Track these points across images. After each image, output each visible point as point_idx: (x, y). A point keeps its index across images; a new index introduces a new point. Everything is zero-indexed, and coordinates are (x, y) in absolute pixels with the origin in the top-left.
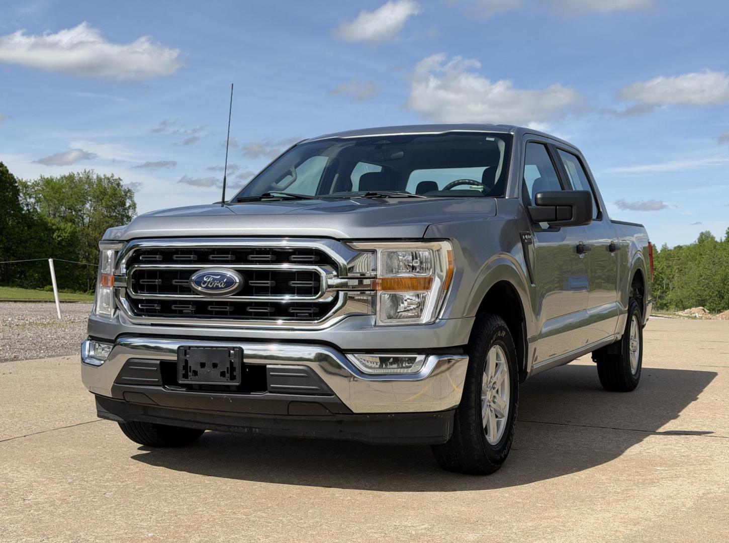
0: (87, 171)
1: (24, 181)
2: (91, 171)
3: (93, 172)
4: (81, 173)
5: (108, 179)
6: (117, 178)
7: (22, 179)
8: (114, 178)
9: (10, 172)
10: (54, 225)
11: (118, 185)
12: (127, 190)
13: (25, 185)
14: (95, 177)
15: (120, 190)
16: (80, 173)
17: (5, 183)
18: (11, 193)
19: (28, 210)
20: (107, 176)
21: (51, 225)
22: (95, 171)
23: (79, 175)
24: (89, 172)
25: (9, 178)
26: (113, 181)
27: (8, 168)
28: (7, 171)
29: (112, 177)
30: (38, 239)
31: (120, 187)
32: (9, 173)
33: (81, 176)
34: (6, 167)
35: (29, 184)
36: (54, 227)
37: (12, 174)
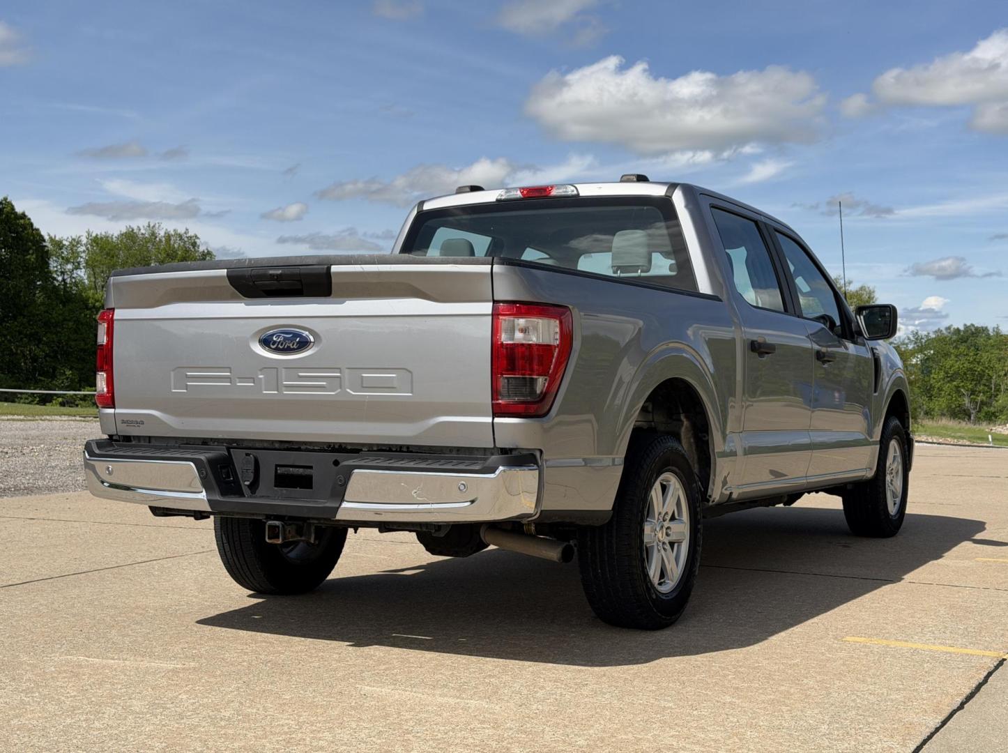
0: (152, 225)
1: (57, 239)
2: (157, 226)
3: (159, 226)
4: (144, 227)
5: (180, 236)
6: (192, 235)
7: (55, 237)
8: (189, 235)
9: (36, 225)
10: (97, 301)
11: (194, 244)
12: (206, 251)
13: (58, 244)
14: (162, 233)
15: (196, 251)
16: (142, 228)
17: (27, 242)
18: (34, 256)
19: (64, 280)
20: (179, 231)
21: (93, 301)
22: (162, 226)
23: (140, 230)
24: (154, 226)
25: (33, 235)
26: (186, 239)
27: (32, 221)
28: (32, 225)
29: (185, 233)
30: (75, 321)
31: (196, 248)
32: (34, 227)
33: (143, 231)
34: (29, 219)
35: (64, 242)
36: (97, 304)
37: (37, 230)
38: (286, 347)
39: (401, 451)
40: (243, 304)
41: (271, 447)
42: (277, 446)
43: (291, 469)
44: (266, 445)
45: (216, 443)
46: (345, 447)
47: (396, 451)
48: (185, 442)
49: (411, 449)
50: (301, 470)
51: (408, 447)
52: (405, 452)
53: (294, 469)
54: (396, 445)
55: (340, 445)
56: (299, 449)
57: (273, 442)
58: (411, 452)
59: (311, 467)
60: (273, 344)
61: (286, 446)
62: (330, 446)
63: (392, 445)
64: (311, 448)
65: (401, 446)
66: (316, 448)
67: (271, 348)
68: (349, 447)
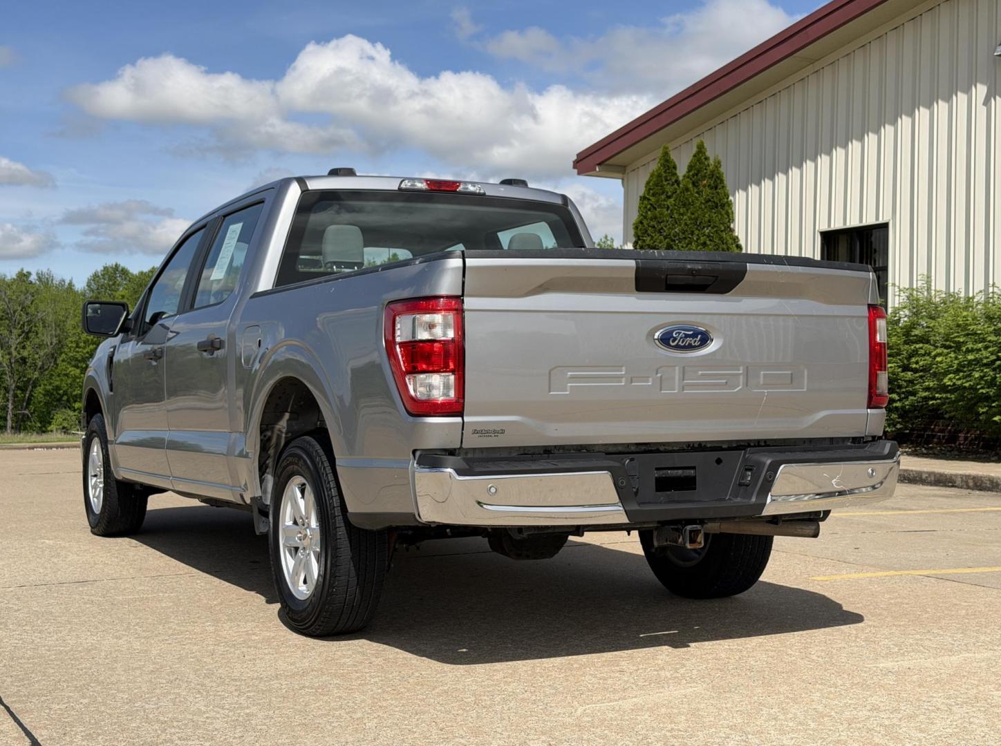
38: (687, 344)
39: (759, 446)
40: (633, 298)
41: (627, 450)
42: (633, 448)
43: (669, 472)
44: (620, 449)
45: (561, 451)
46: (705, 446)
47: (755, 446)
48: (522, 452)
49: (768, 443)
50: (680, 472)
51: (765, 441)
52: (763, 446)
53: (672, 471)
54: (755, 440)
55: (700, 443)
56: (658, 451)
57: (628, 445)
58: (769, 446)
59: (694, 468)
60: (673, 341)
61: (643, 448)
62: (689, 445)
63: (750, 440)
64: (670, 448)
65: (759, 441)
66: (675, 448)
67: (670, 346)
68: (709, 445)
